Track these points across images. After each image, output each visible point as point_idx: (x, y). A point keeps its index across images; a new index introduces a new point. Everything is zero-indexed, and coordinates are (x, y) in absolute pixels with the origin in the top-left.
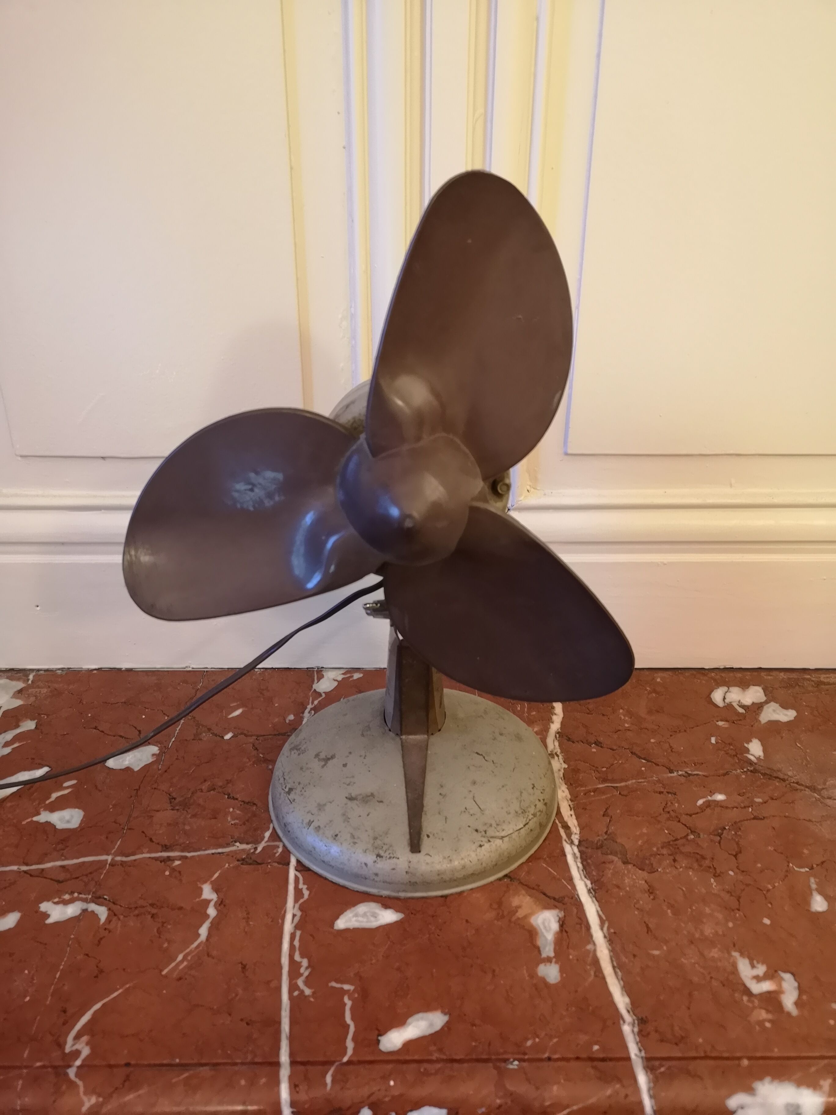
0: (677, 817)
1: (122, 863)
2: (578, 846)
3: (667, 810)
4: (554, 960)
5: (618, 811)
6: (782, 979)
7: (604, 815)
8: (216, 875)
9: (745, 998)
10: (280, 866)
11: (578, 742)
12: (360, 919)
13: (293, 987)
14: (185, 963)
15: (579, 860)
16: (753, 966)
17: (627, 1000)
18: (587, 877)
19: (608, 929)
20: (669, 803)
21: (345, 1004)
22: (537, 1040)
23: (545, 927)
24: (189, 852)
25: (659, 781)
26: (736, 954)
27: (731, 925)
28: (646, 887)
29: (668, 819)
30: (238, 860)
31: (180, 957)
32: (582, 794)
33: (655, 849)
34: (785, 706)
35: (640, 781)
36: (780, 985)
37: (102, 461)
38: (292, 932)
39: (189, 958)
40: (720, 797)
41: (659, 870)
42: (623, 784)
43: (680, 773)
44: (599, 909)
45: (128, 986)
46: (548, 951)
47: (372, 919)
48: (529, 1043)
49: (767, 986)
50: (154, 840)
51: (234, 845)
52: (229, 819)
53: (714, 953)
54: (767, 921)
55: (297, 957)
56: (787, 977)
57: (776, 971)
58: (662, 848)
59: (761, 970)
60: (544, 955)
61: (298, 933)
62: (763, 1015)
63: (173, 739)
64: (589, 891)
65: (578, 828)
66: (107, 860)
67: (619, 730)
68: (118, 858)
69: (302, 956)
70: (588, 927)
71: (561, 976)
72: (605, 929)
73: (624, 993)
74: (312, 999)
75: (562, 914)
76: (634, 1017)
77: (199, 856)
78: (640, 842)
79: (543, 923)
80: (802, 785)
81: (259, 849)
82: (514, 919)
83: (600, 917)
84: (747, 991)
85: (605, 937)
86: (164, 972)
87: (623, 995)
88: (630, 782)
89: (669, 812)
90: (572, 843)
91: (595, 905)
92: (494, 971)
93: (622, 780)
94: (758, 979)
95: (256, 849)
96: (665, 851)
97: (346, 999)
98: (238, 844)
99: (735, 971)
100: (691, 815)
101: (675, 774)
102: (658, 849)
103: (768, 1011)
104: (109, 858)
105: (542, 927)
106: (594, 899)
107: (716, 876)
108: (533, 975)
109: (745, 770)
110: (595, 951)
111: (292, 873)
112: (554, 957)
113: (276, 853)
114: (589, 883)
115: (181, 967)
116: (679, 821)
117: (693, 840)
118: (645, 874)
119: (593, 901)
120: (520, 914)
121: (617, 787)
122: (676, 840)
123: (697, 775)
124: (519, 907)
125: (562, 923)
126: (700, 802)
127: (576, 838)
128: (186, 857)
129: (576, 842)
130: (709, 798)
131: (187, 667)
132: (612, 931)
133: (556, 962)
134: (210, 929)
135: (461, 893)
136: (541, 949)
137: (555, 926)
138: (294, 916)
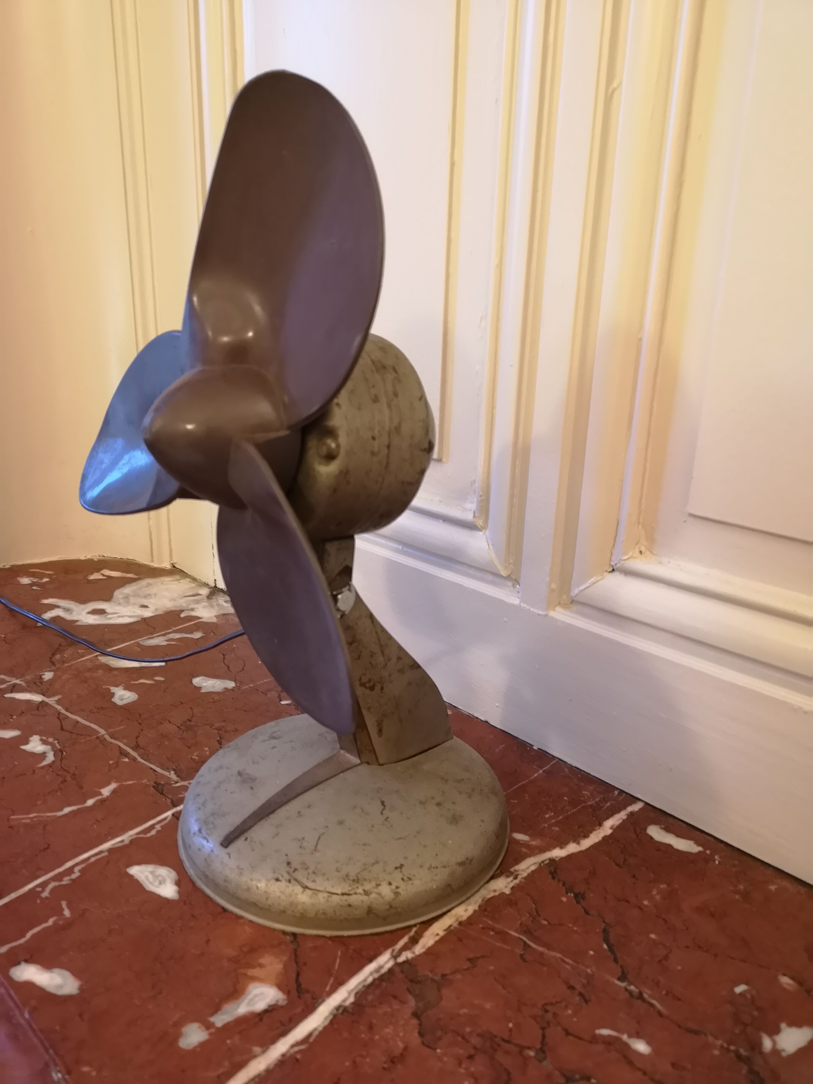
0: (548, 1023)
1: (103, 741)
2: (397, 964)
3: (549, 1008)
4: (213, 1030)
5: (492, 968)
7: (469, 960)
8: (130, 782)
10: (169, 805)
11: (559, 880)
12: (151, 877)
13: (44, 884)
14: (28, 820)
15: (376, 976)
18: (358, 995)
19: (297, 1052)
20: (563, 1004)
21: (47, 922)
22: (94, 1073)
23: (252, 1000)
24: (142, 758)
25: (590, 977)
28: (397, 1052)
29: (534, 1017)
30: (155, 783)
31: (32, 815)
32: (481, 926)
33: (468, 1030)
35: (567, 960)
38: (105, 850)
39: (34, 819)
40: (641, 1047)
41: (438, 1051)
42: (541, 949)
43: (632, 988)
44: (320, 1029)
46: (220, 1020)
47: (157, 883)
48: (86, 1069)
50: (139, 739)
51: (169, 772)
52: (196, 754)
55: (78, 869)
58: (479, 1035)
60: (212, 1019)
61: (106, 854)
63: (252, 685)
64: (339, 1007)
65: (423, 950)
66: (100, 733)
67: (628, 901)
68: (106, 736)
69: (81, 871)
70: (284, 1034)
71: (196, 1047)
72: (296, 1049)
74: (38, 901)
75: (282, 1003)
77: (143, 764)
78: (464, 1011)
79: (256, 996)
81: (178, 785)
82: (242, 971)
83: (310, 1035)
85: (283, 1055)
86: (13, 817)
88: (553, 954)
89: (546, 1011)
90: (396, 957)
91: (323, 1022)
92: (160, 993)
93: (546, 945)
95: (177, 782)
96: (475, 1041)
97: (52, 919)
98: (173, 772)
100: (568, 1033)
101: (623, 985)
102: (471, 1033)
104: (103, 733)
105: (250, 997)
106: (331, 1017)
108: (179, 1025)
109: (732, 1048)
110: (255, 1057)
111: (169, 813)
112: (218, 1029)
113: (181, 794)
114: (352, 999)
115: (24, 821)
116: (543, 1029)
117: (526, 1059)
118: (415, 1039)
119: (326, 1018)
120: (251, 972)
121: (530, 946)
122: (508, 1042)
123: (652, 1005)
124: (261, 966)
125: (271, 1010)
126: (605, 1032)
127: (407, 955)
128: (135, 760)
129: (401, 959)
130: (625, 1037)
132: (299, 1056)
133: (210, 1034)
134: (71, 812)
135: (241, 917)
136: (219, 1012)
137: (260, 1006)
138: (122, 841)
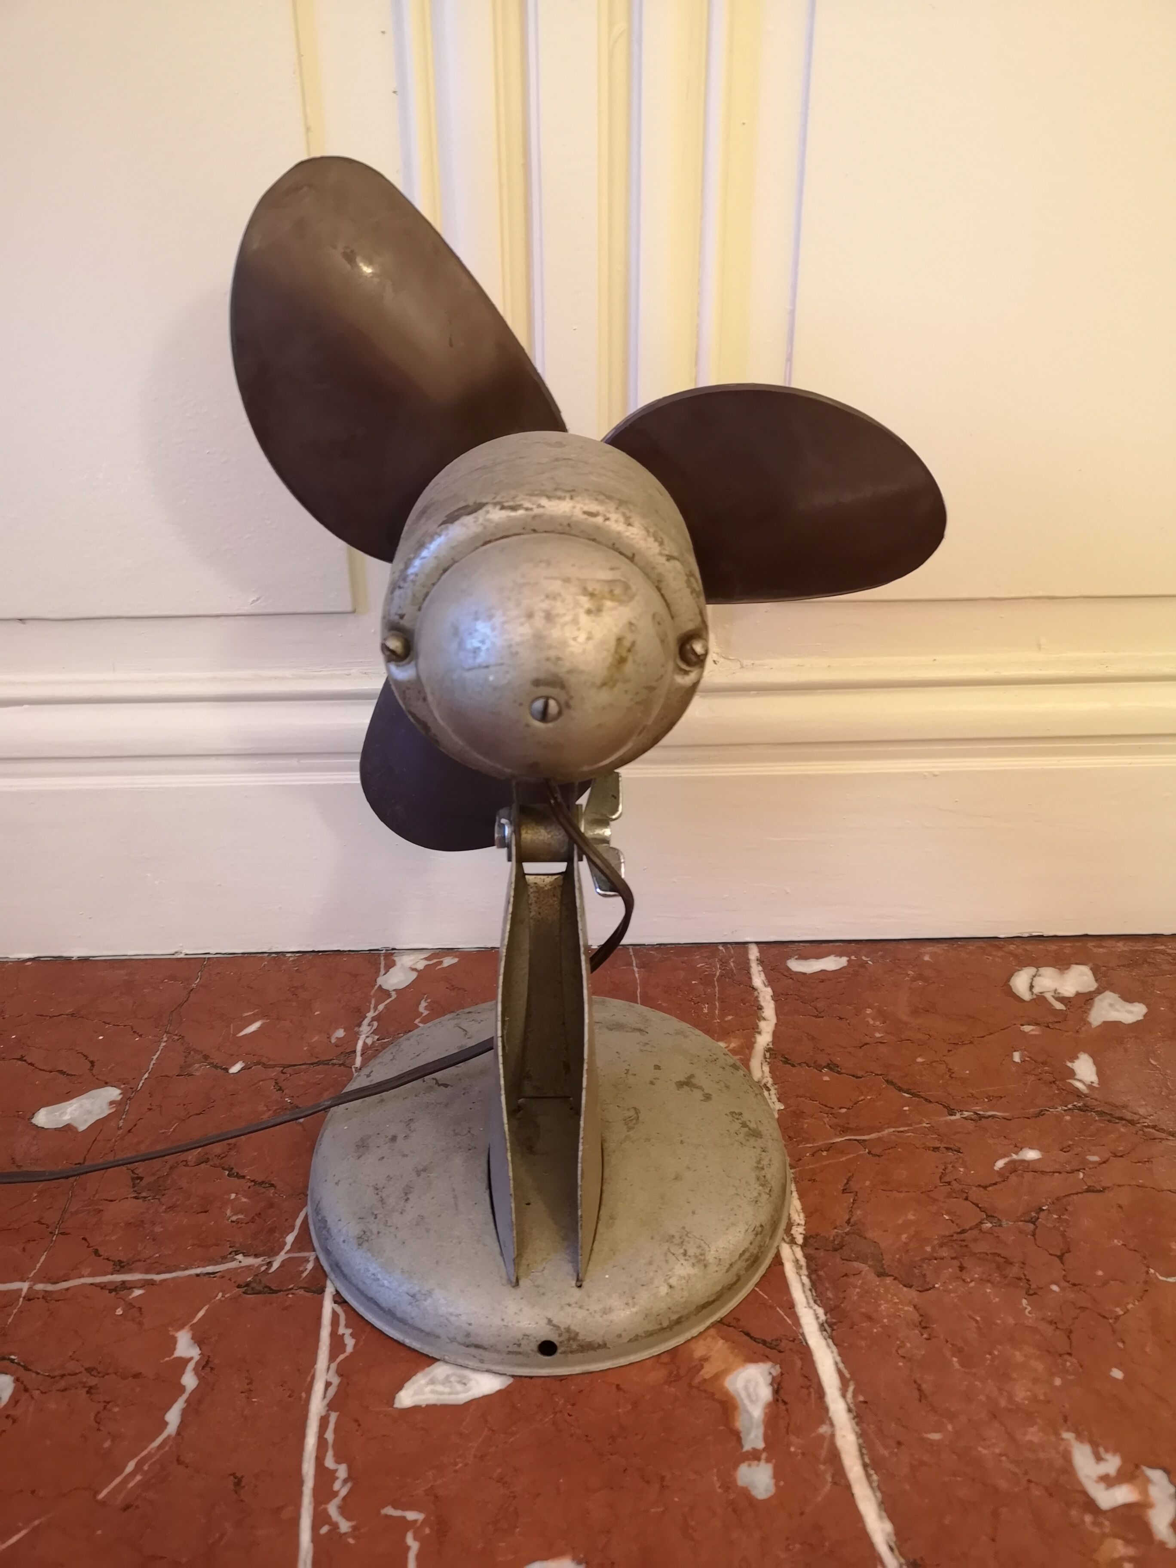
0: (962, 1191)
1: (46, 1296)
2: (803, 1247)
3: (947, 1179)
4: (764, 1456)
5: (868, 1183)
6: (1148, 1480)
7: (844, 1191)
8: (201, 1313)
9: (1088, 1518)
10: (309, 1295)
11: (800, 1064)
12: (439, 1388)
13: (320, 1518)
14: (139, 1478)
15: (804, 1271)
16: (1099, 1458)
17: (888, 1527)
18: (819, 1302)
19: (855, 1395)
20: (950, 1166)
21: (408, 1548)
23: (749, 1396)
24: (158, 1273)
25: (932, 1129)
26: (1068, 1436)
27: (1058, 1382)
28: (916, 1317)
29: (949, 1196)
30: (239, 1286)
31: (131, 1466)
32: (808, 1154)
33: (929, 1249)
34: (1128, 997)
35: (901, 1129)
36: (1144, 1492)
37: (19, 625)
38: (323, 1414)
39: (146, 1468)
40: (1031, 1155)
41: (937, 1286)
42: (873, 1136)
43: (966, 1114)
44: (838, 1359)
45: (36, 1523)
46: (754, 1439)
47: (459, 1387)
49: (1123, 1495)
50: (101, 1252)
51: (234, 1260)
52: (229, 1213)
53: (1033, 1435)
54: (1117, 1374)
55: (329, 1462)
56: (1157, 1475)
57: (1137, 1466)
58: (941, 1246)
59: (1112, 1464)
60: (747, 1447)
61: (333, 1417)
62: (1119, 1548)
63: (146, 1076)
64: (822, 1327)
65: (802, 1215)
66: (21, 1290)
67: (866, 1044)
68: (40, 1287)
69: (338, 1460)
70: (821, 1394)
71: (776, 1484)
72: (849, 1395)
73: (884, 1514)
74: (351, 1541)
75: (776, 1370)
76: (902, 1561)
77: (174, 1279)
78: (904, 1237)
79: (746, 1388)
80: (1161, 1130)
81: (276, 1265)
82: (696, 1381)
83: (840, 1372)
84: (1090, 1505)
85: (850, 1410)
86: (101, 1496)
87: (881, 1517)
88: (886, 1132)
89: (949, 1183)
90: (792, 1242)
91: (832, 1352)
92: (663, 1478)
93: (872, 1130)
94: (1108, 1481)
95: (270, 1264)
96: (945, 1252)
97: (410, 1540)
98: (240, 1257)
99: (1068, 1468)
100: (985, 1188)
101: (958, 1116)
102: (933, 1248)
103: (1128, 1542)
104: (25, 1286)
105: (743, 1394)
106: (830, 1341)
107: (1030, 1294)
108: (728, 1484)
109: (1070, 1106)
110: (833, 1436)
111: (328, 1306)
112: (764, 1449)
113: (303, 1272)
114: (820, 1311)
115: (131, 1484)
116: (966, 1199)
117: (990, 1232)
118: (912, 1294)
119: (828, 1346)
120: (708, 1371)
121: (864, 1141)
122: (963, 1231)
123: (993, 1116)
124: (705, 1359)
125: (778, 1386)
126: (1000, 1164)
127: (798, 1233)
128: (152, 1283)
129: (800, 1240)
130: (1014, 1157)
131: (176, 952)
132: (861, 1398)
133: (768, 1461)
134: (184, 1413)
136: (742, 1435)
137: (765, 1393)
138: (328, 1385)
